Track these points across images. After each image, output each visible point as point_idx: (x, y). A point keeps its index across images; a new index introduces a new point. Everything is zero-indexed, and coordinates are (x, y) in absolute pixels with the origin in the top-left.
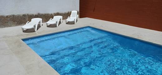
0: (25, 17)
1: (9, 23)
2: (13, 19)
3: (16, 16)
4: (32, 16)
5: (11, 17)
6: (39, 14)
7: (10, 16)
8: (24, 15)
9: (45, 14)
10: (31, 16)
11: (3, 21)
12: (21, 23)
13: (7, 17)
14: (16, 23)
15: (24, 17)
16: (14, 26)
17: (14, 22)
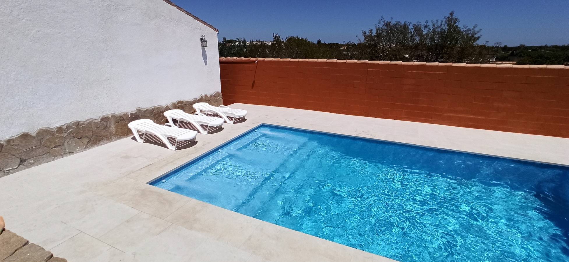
0: (107, 122)
1: (65, 144)
2: (78, 133)
3: (83, 124)
4: (125, 118)
5: (72, 128)
6: (139, 110)
7: (68, 127)
8: (105, 119)
9: (154, 109)
10: (121, 117)
11: (48, 144)
12: (99, 141)
13: (60, 129)
14: (86, 141)
15: (105, 124)
16: (80, 151)
17: (79, 141)
